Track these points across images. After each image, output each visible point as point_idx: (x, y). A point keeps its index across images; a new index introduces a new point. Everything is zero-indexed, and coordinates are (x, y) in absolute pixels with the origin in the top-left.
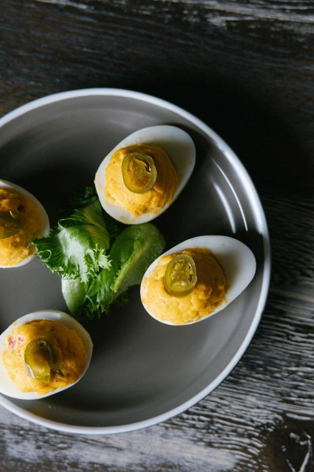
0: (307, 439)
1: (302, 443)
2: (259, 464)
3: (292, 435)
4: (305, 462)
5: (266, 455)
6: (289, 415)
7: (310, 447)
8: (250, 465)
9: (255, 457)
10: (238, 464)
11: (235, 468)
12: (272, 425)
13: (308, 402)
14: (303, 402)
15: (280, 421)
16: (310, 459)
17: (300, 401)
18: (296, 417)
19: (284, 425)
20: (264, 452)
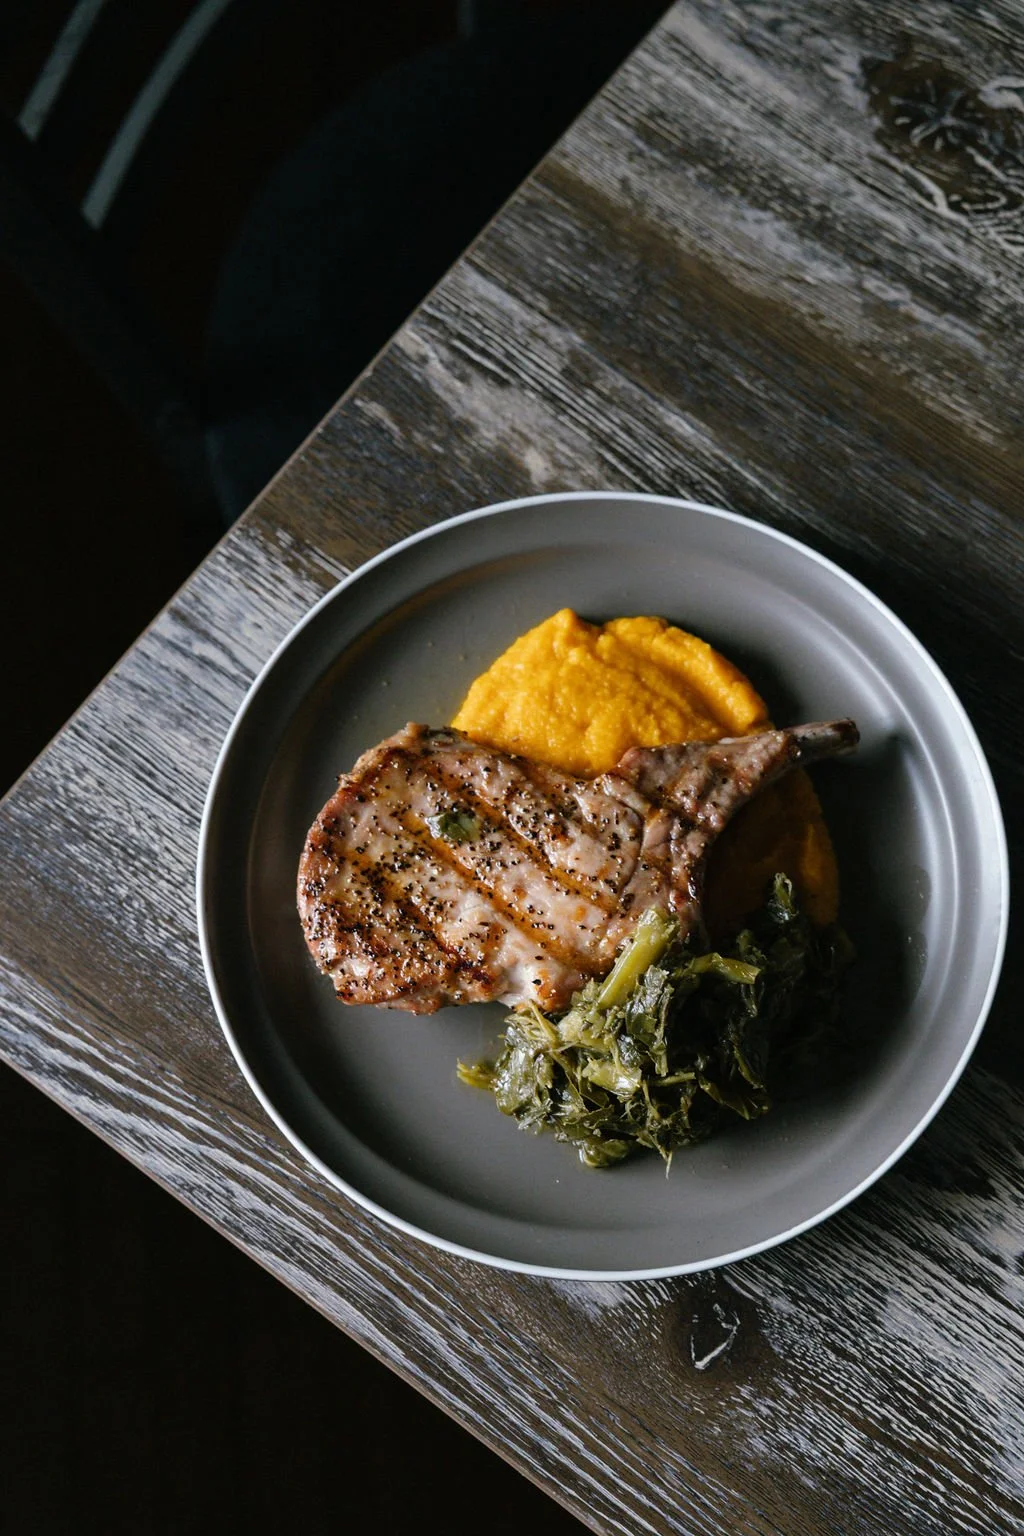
0: (734, 1323)
1: (723, 1325)
2: (650, 1321)
3: (717, 1306)
4: (716, 1353)
5: (666, 1315)
6: (726, 1278)
7: (732, 1336)
8: (637, 1316)
9: (650, 1309)
10: (622, 1306)
11: (616, 1309)
12: (698, 1281)
13: (762, 1275)
14: (755, 1270)
15: (710, 1278)
16: (723, 1352)
17: (751, 1267)
18: (735, 1285)
19: (714, 1287)
20: (666, 1307)
